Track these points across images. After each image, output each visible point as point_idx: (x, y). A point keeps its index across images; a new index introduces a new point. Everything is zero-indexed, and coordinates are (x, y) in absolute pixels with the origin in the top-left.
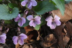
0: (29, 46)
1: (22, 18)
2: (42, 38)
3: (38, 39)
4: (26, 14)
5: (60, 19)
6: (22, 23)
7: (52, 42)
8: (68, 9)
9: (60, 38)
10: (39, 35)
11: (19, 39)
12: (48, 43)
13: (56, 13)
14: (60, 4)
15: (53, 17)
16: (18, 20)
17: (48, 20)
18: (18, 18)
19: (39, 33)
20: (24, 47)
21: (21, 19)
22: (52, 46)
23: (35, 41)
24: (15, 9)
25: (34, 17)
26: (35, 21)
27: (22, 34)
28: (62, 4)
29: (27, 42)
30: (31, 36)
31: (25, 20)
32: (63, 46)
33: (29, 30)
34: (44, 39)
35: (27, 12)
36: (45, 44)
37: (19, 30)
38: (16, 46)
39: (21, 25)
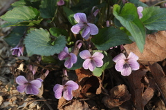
0: (83, 102)
1: (71, 54)
2: (105, 90)
3: (99, 91)
4: (79, 47)
5: (138, 59)
6: (70, 63)
7: (122, 99)
8: (153, 43)
9: (137, 92)
10: (101, 86)
11: (66, 90)
12: (116, 101)
13: (131, 50)
14: (138, 32)
15: (126, 55)
16: (64, 57)
17: (117, 59)
18: (64, 54)
19: (100, 82)
20: (74, 104)
21: (69, 56)
22: (123, 106)
23: (94, 95)
24: (60, 39)
25: (92, 53)
26: (93, 61)
27: (71, 82)
28: (140, 33)
29: (81, 96)
30: (88, 86)
31: (76, 58)
32: (142, 106)
33: (84, 76)
34: (109, 93)
35: (81, 44)
36: (110, 101)
37: (66, 74)
38: (60, 101)
39: (69, 66)
